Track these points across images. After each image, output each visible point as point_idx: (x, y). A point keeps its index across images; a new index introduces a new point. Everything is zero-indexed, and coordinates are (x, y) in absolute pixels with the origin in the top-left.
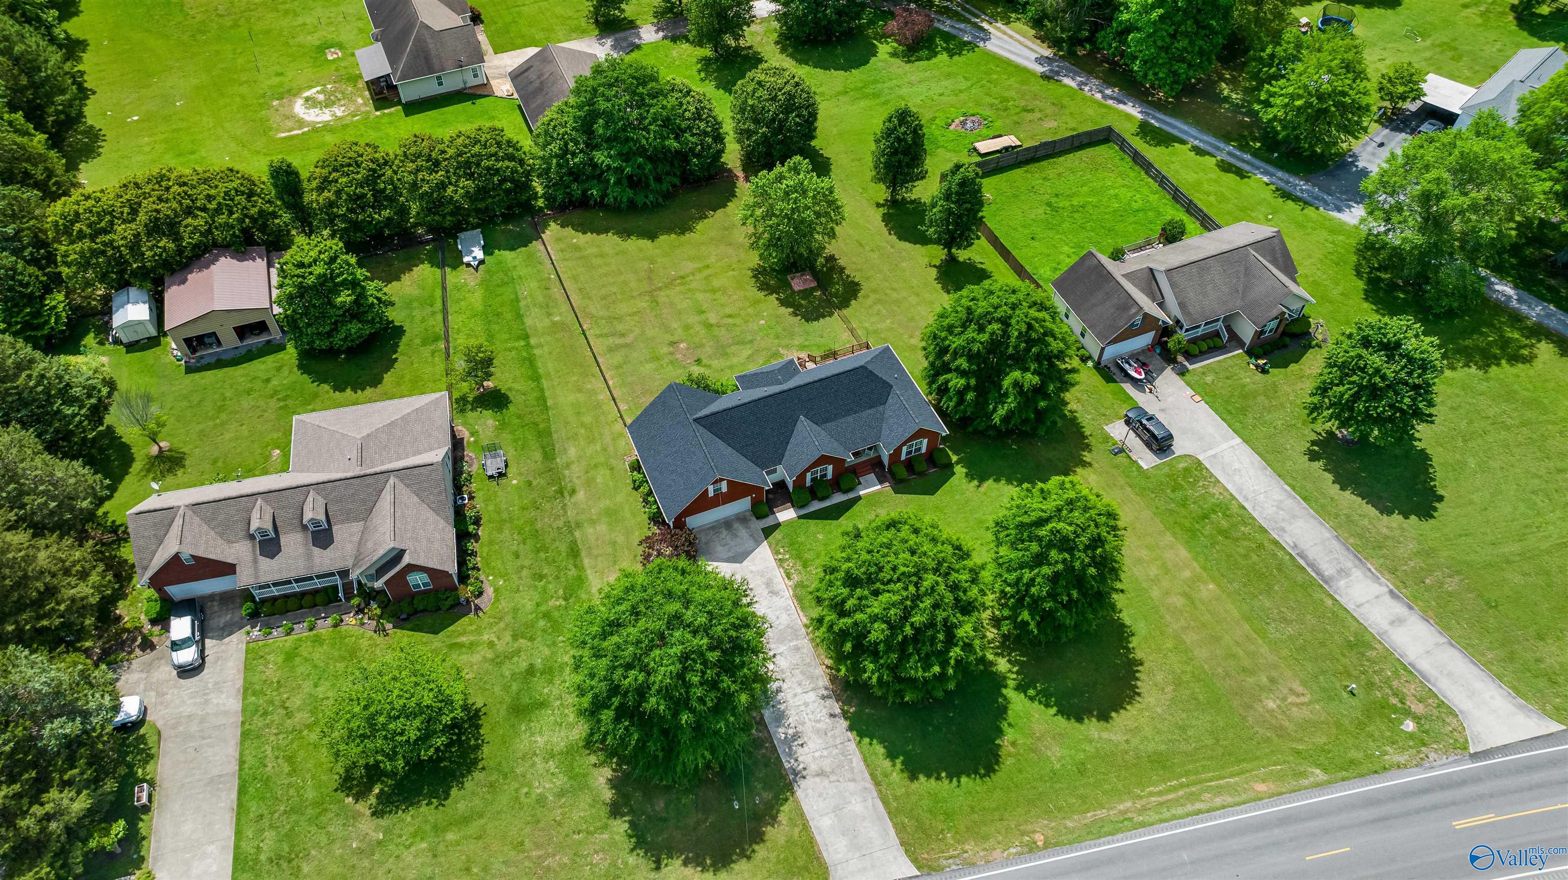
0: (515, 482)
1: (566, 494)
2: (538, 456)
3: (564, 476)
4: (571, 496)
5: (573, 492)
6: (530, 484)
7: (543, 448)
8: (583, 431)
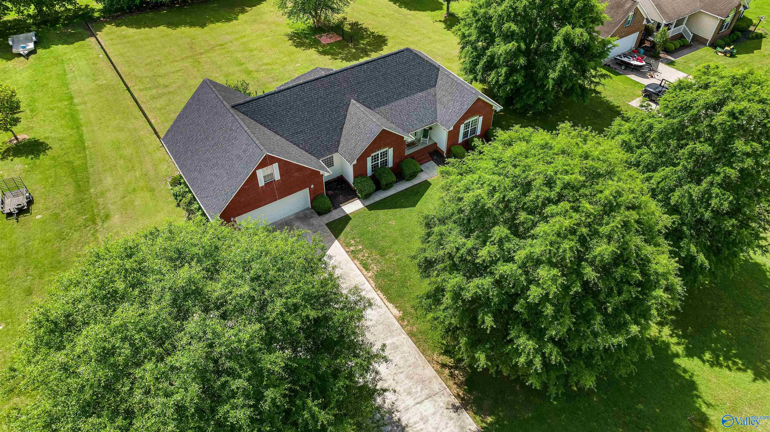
0: (39, 217)
1: (98, 221)
2: (70, 189)
3: (98, 204)
4: (103, 221)
5: (107, 217)
6: (57, 215)
7: (76, 182)
8: (122, 162)
